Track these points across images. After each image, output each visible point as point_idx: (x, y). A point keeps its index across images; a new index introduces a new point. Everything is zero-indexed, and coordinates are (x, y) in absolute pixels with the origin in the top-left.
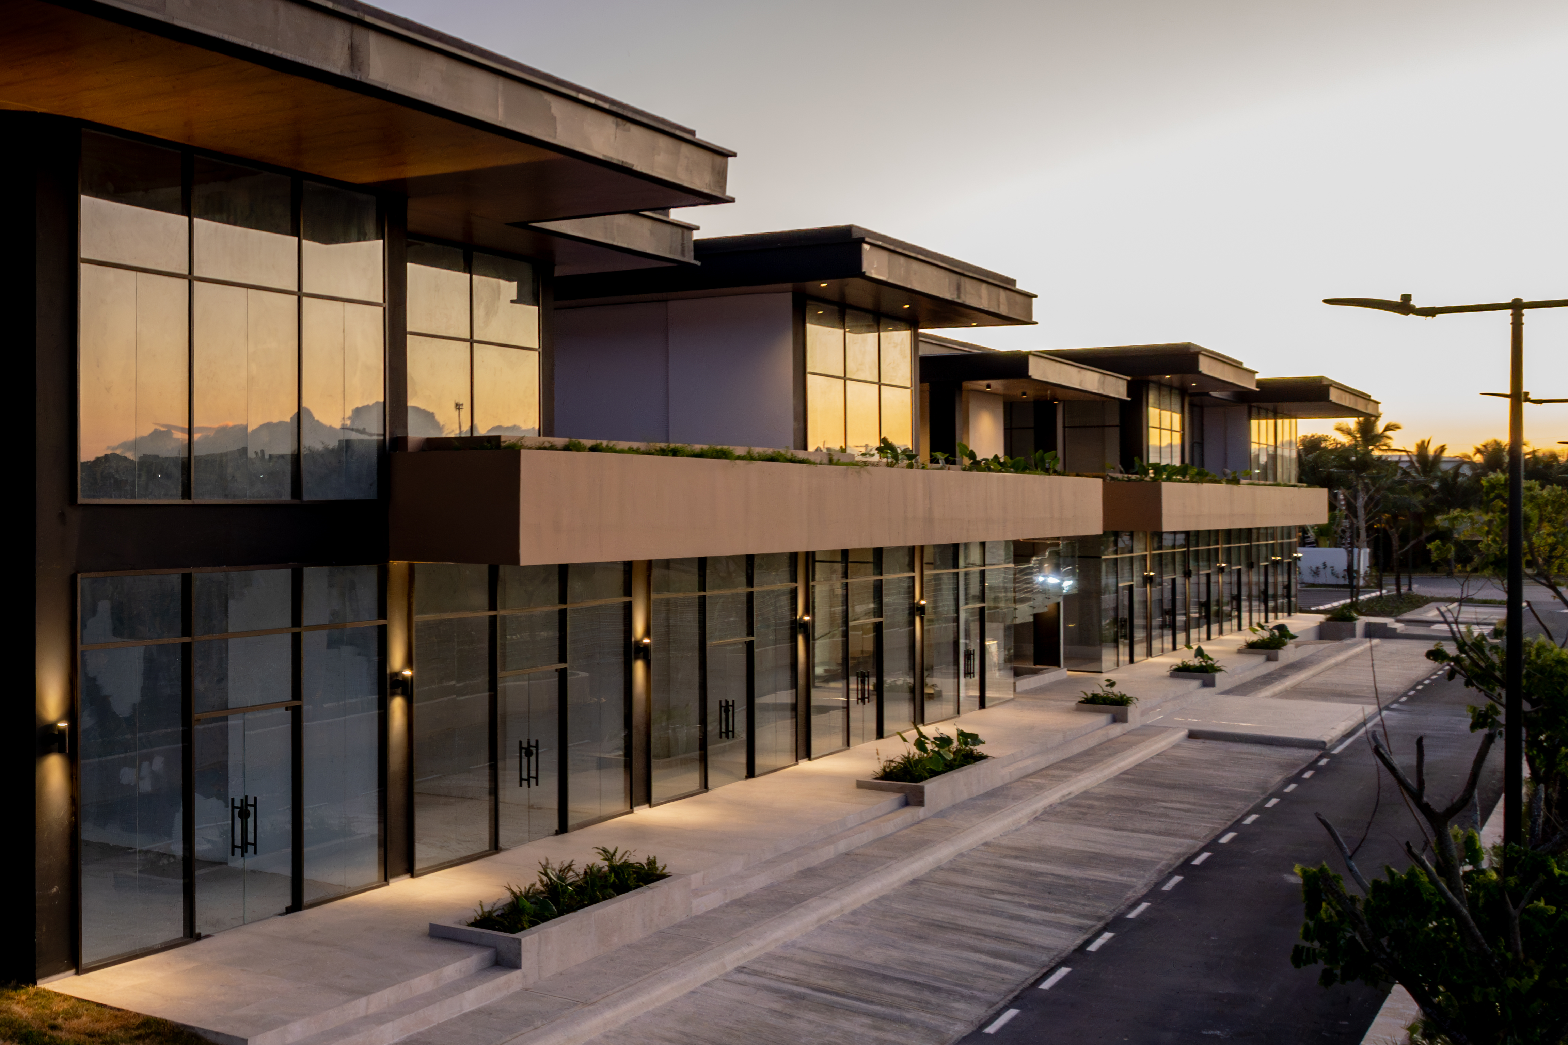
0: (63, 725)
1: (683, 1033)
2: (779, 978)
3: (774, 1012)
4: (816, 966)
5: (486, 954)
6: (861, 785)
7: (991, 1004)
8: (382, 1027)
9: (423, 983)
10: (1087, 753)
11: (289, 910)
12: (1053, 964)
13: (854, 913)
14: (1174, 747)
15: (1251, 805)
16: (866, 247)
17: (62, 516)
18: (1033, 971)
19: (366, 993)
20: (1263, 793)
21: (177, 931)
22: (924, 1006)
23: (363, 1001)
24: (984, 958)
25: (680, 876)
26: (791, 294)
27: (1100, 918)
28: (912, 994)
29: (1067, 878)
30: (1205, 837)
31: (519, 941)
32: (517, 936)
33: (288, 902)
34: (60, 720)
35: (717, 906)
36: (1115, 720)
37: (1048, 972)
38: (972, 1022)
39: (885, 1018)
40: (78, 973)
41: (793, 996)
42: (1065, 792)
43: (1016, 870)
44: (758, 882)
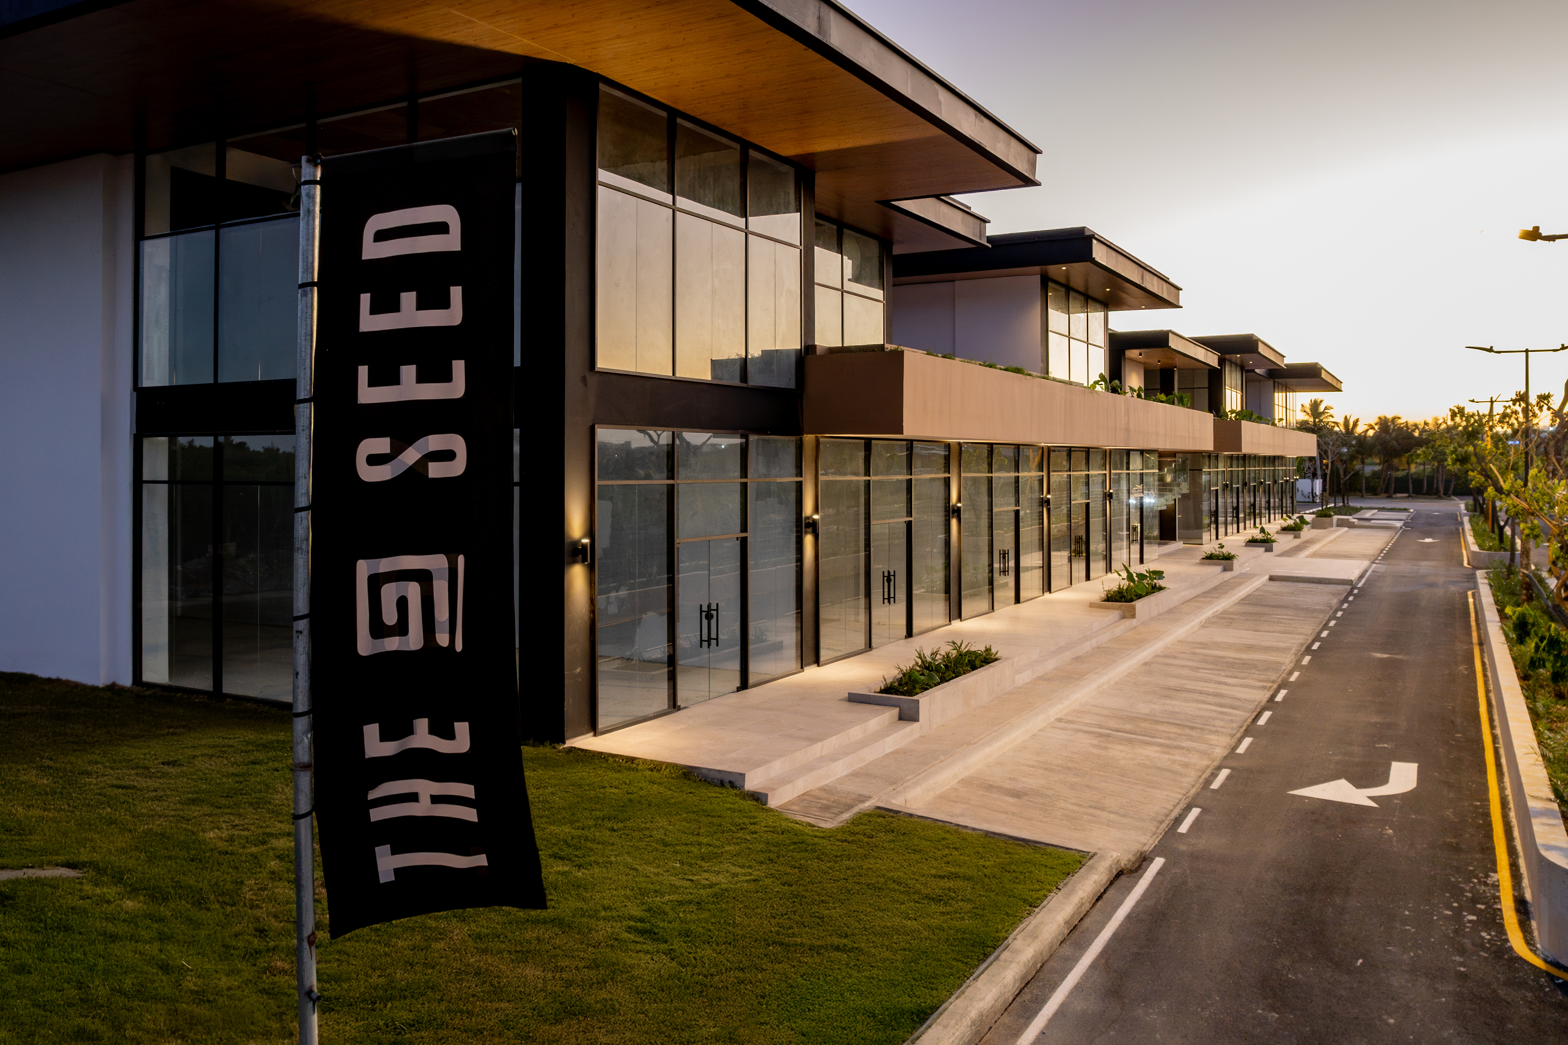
0: (586, 541)
1: (1038, 761)
2: (1087, 724)
3: (1094, 746)
4: (1107, 716)
5: (896, 711)
6: (1092, 605)
7: (1233, 736)
8: (836, 763)
9: (855, 733)
10: (1216, 588)
11: (739, 689)
12: (1258, 710)
13: (1116, 683)
14: (1264, 585)
15: (1328, 616)
16: (1094, 241)
17: (584, 379)
18: (1247, 714)
19: (821, 740)
20: (1331, 609)
21: (662, 703)
22: (1190, 738)
23: (819, 745)
24: (1214, 708)
25: (1007, 659)
26: (1039, 277)
27: (1274, 682)
28: (1179, 731)
29: (1240, 659)
30: (1311, 634)
31: (918, 701)
32: (915, 698)
33: (738, 684)
34: (584, 537)
35: (1028, 680)
36: (1225, 570)
37: (1256, 716)
38: (1225, 747)
39: (1168, 746)
40: (595, 735)
41: (1101, 735)
42: (1215, 610)
43: (1206, 655)
44: (1051, 665)
